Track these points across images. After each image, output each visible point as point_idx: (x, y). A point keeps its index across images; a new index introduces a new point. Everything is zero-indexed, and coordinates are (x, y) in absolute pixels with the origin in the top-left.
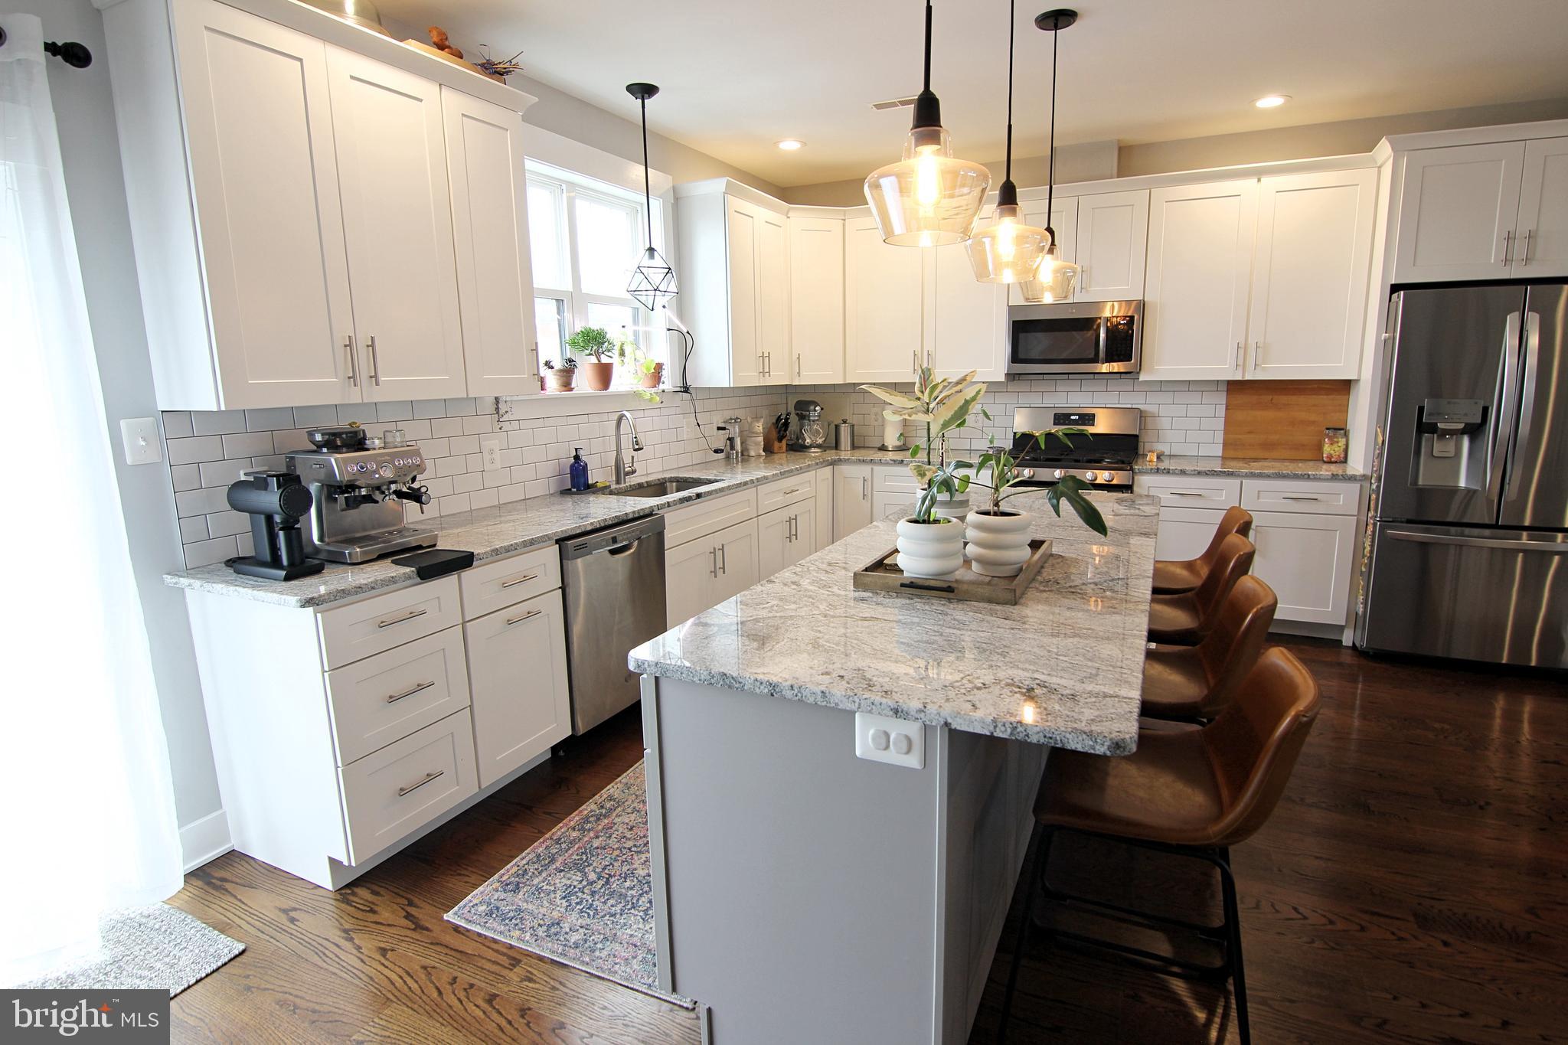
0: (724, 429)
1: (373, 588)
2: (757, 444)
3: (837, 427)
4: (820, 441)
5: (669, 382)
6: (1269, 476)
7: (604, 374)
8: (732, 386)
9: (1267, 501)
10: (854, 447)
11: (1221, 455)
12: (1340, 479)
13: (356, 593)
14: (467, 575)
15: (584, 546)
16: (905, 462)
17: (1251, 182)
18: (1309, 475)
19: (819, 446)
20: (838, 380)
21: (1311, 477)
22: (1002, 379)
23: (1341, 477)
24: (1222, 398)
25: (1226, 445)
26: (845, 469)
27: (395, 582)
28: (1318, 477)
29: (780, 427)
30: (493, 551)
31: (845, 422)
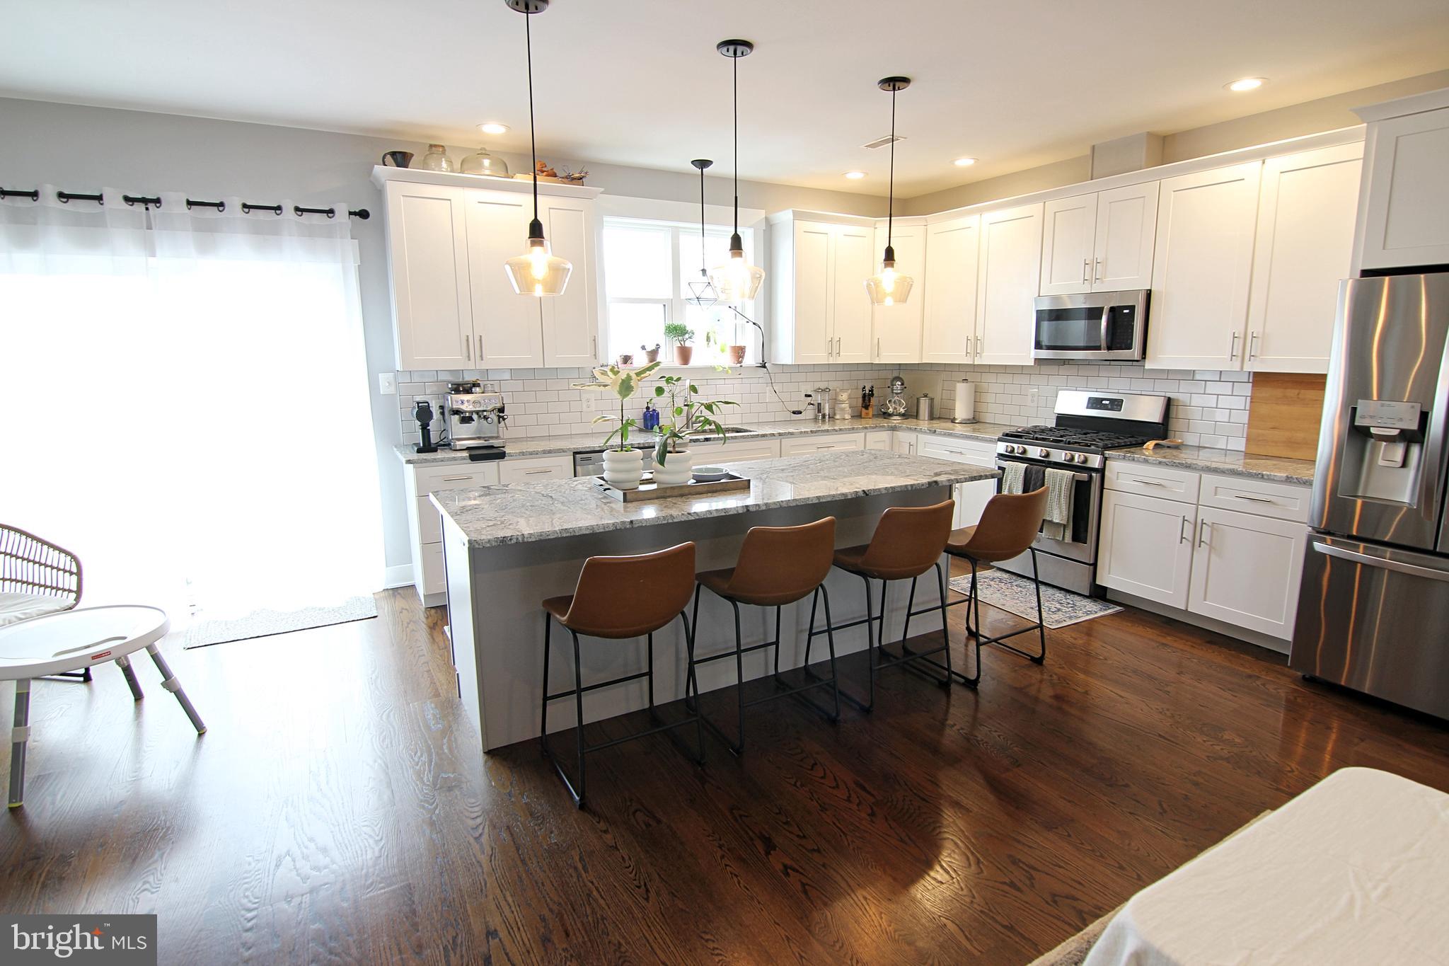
0: (810, 396)
1: (442, 461)
2: (843, 409)
3: (918, 400)
4: (902, 411)
5: (751, 359)
6: (1224, 472)
7: (685, 355)
8: (793, 363)
9: (1225, 498)
10: (932, 417)
11: (1243, 450)
12: (1295, 483)
13: (433, 462)
14: (502, 463)
15: (589, 459)
16: (937, 432)
17: (1255, 165)
18: (1263, 475)
19: (900, 415)
20: (915, 360)
21: (1265, 477)
22: (1032, 363)
23: (1295, 480)
24: (1247, 389)
25: (1248, 440)
26: (901, 435)
27: (456, 460)
28: (1272, 478)
29: (867, 398)
30: (520, 453)
31: (926, 396)
